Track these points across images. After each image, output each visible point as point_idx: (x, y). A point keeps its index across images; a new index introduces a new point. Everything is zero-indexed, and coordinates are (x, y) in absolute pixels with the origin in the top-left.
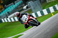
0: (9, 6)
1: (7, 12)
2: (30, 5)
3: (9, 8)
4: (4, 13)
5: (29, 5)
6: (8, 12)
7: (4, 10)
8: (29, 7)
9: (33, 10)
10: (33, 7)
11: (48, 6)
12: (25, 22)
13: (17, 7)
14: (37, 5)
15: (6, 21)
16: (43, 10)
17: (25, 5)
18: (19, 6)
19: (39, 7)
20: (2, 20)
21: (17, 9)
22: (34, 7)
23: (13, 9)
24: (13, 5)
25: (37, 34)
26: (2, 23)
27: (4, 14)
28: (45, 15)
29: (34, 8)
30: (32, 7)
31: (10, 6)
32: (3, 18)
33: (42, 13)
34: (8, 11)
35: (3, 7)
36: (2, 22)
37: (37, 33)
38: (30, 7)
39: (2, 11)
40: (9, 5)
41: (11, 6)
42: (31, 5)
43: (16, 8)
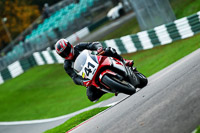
0: (58, 9)
1: (51, 29)
2: (130, 5)
3: (59, 15)
4: (42, 33)
5: (126, 3)
6: (56, 30)
7: (42, 23)
8: (126, 10)
9: (143, 22)
10: (143, 10)
11: (194, 8)
12: (85, 79)
13: (88, 9)
14: (154, 5)
15: (50, 61)
16: (176, 22)
17: (115, 5)
18: (92, 7)
19: (163, 11)
20: (37, 55)
21: (86, 17)
22: (146, 10)
23: (72, 18)
24: (72, 5)
25: (156, 107)
26: (35, 69)
27: (40, 37)
28: (183, 37)
29: (146, 16)
30: (139, 12)
31: (62, 7)
32: (38, 48)
33: (173, 31)
34: (56, 26)
35: (37, 11)
36: (36, 63)
37: (154, 103)
38: (132, 11)
39: (36, 27)
40: (60, 4)
41: (67, 8)
42: (135, 5)
43: (82, 14)
